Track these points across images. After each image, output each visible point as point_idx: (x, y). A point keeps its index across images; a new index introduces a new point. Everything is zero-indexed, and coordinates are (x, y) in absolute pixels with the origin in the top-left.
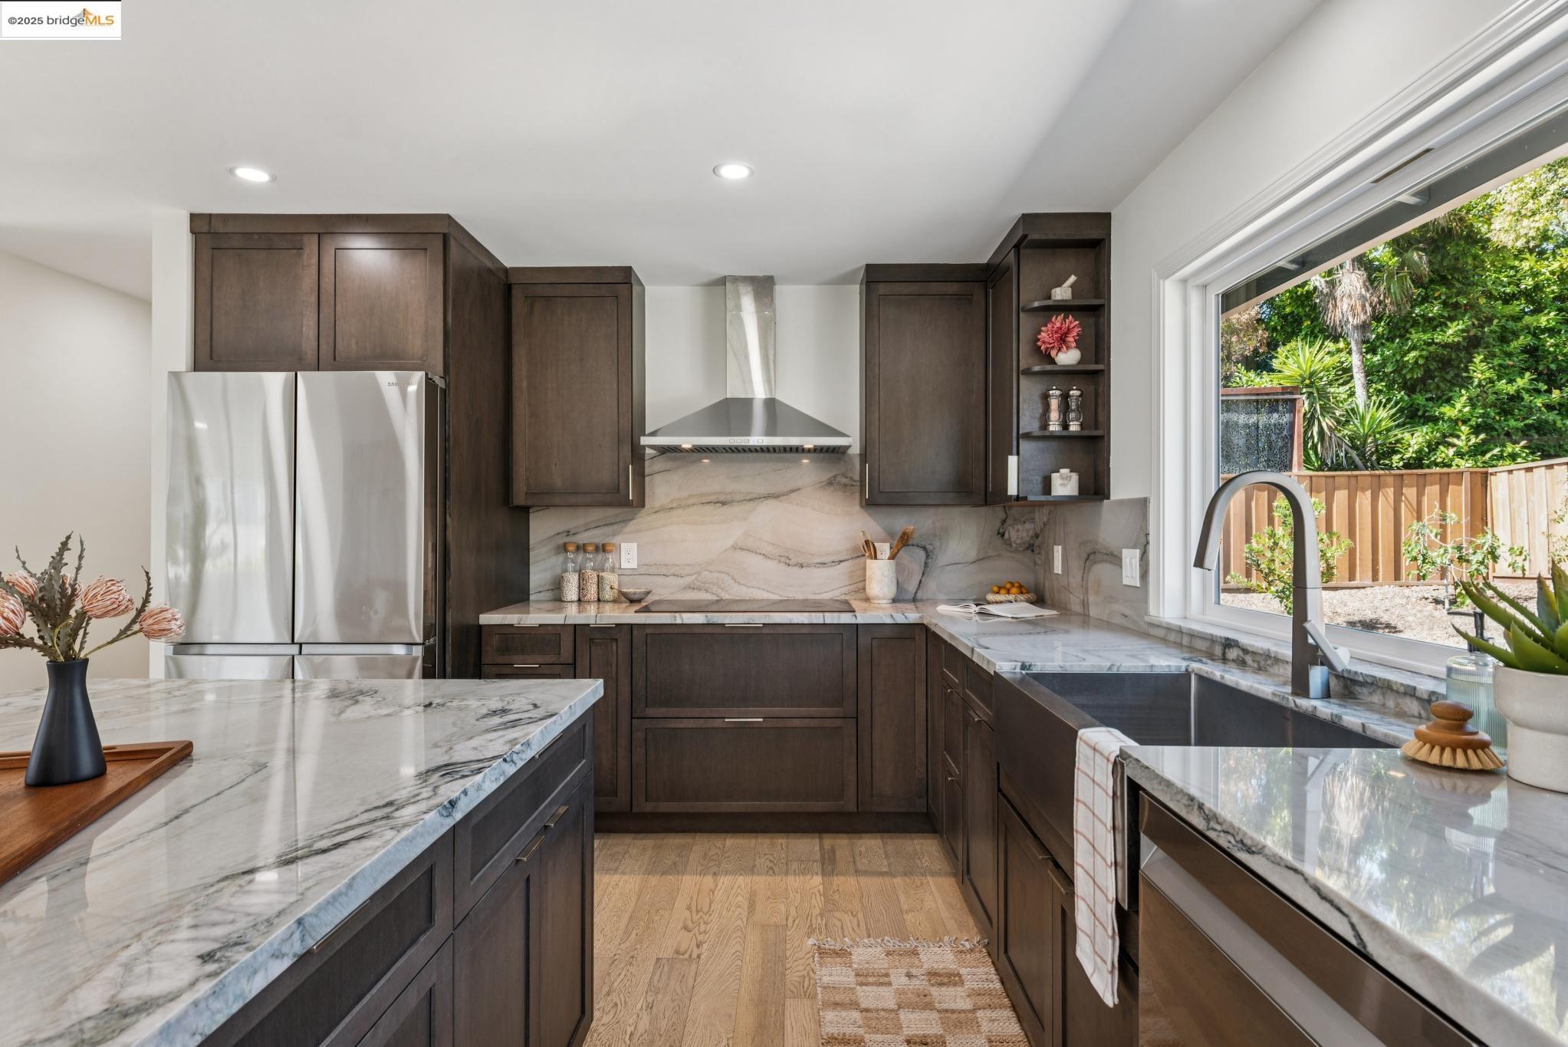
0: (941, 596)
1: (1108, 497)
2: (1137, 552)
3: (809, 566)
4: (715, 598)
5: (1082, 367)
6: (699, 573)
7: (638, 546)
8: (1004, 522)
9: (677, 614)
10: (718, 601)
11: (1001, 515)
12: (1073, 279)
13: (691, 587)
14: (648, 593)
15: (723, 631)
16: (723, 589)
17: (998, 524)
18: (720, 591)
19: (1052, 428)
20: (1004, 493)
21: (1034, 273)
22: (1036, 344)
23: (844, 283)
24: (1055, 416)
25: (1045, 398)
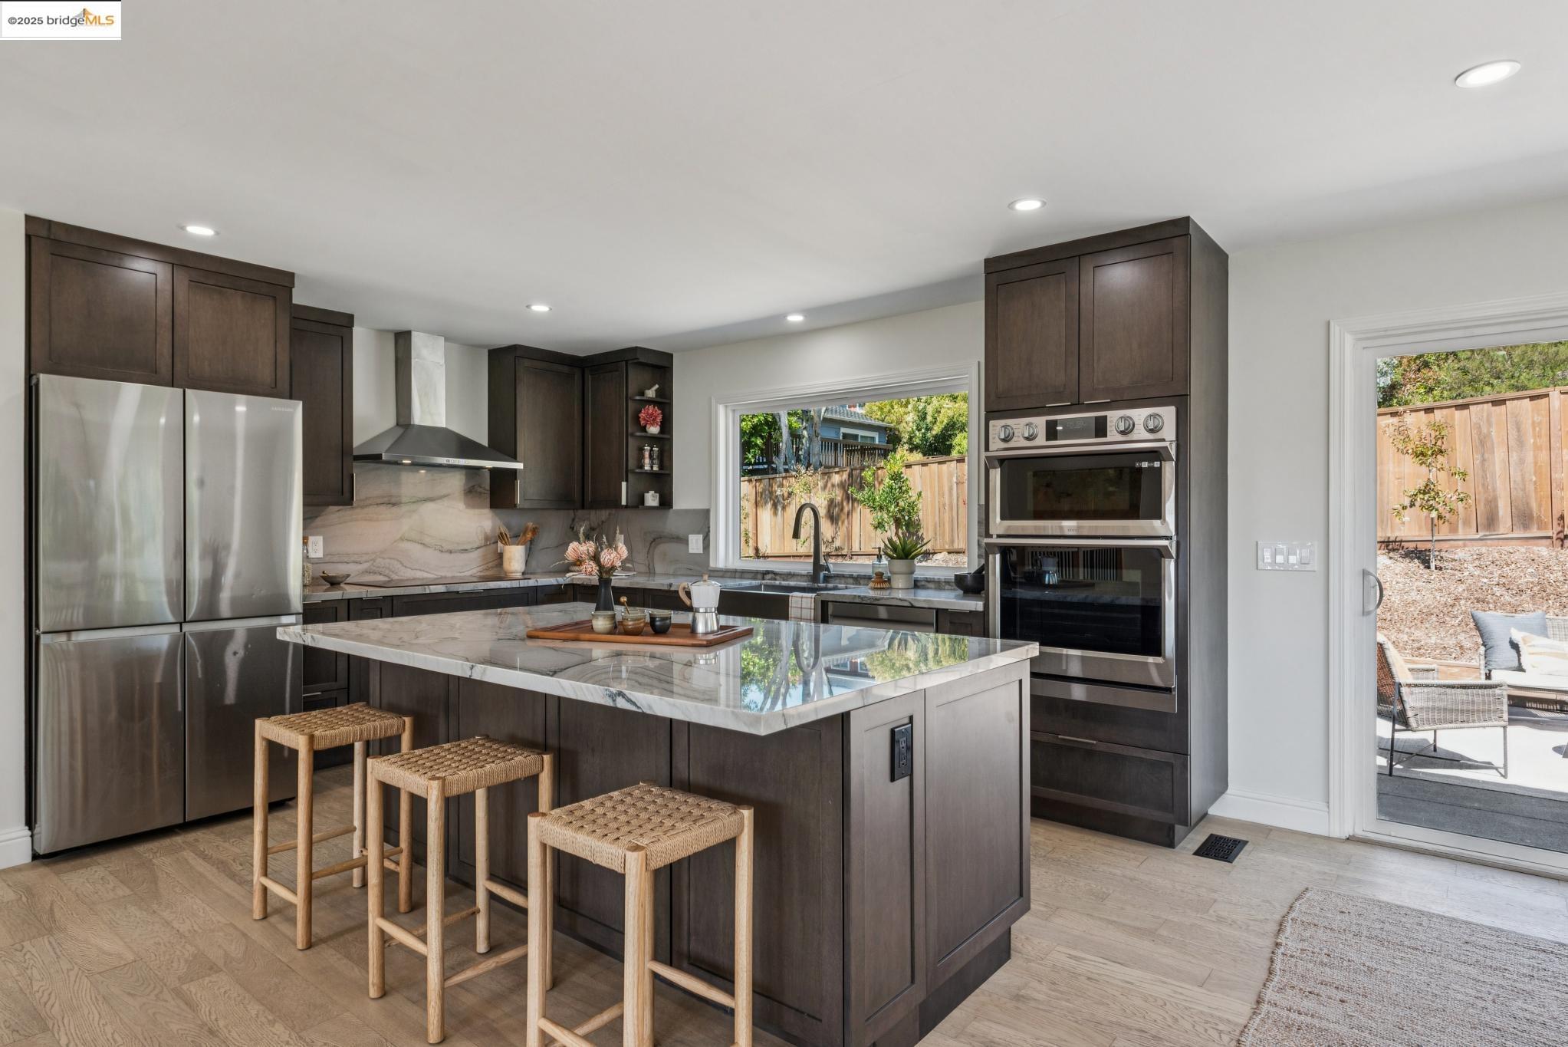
0: (539, 570)
1: (672, 508)
2: (700, 537)
3: (456, 552)
4: (386, 579)
5: (658, 436)
6: (374, 560)
7: (324, 539)
8: (573, 520)
9: (426, 587)
10: (389, 581)
11: (572, 515)
12: (657, 386)
13: (367, 572)
14: (348, 576)
15: (457, 596)
16: (393, 572)
17: (570, 522)
18: (391, 573)
19: (646, 468)
20: (615, 503)
21: (635, 378)
22: (637, 419)
23: (480, 346)
24: (647, 461)
25: (641, 450)
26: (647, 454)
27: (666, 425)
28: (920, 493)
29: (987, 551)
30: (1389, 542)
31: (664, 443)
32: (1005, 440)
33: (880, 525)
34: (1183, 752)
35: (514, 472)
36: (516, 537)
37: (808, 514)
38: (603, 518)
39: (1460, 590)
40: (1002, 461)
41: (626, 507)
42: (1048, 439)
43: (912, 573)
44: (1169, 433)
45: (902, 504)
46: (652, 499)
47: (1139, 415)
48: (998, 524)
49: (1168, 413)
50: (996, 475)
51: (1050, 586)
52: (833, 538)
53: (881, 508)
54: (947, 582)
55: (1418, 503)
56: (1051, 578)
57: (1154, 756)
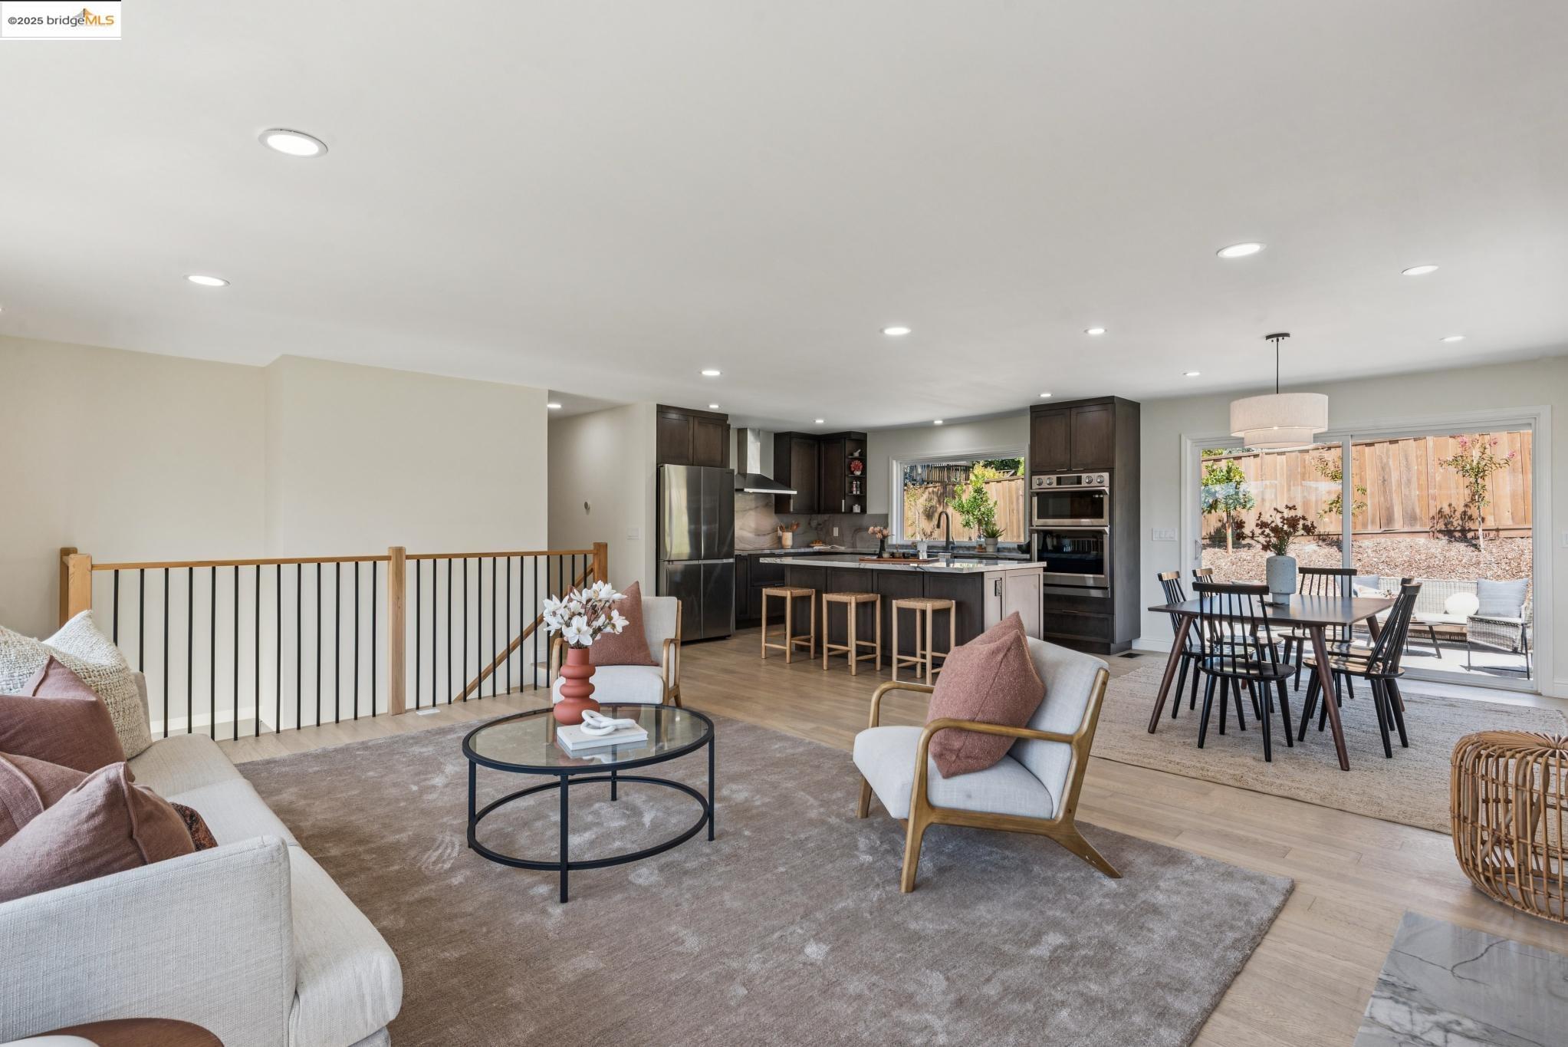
1: (867, 513)
5: (860, 476)
12: (859, 451)
19: (854, 493)
20: (839, 511)
21: (849, 446)
22: (850, 468)
23: (771, 432)
24: (855, 489)
25: (852, 483)
26: (854, 486)
27: (864, 471)
28: (996, 502)
29: (1032, 532)
30: (1320, 535)
31: (862, 480)
32: (1039, 485)
33: (967, 524)
34: (1112, 613)
35: (789, 496)
36: (786, 528)
37: (944, 517)
38: (826, 518)
39: (1358, 565)
40: (1038, 494)
41: (844, 513)
42: (1057, 485)
43: (997, 544)
44: (1107, 482)
45: (982, 509)
46: (857, 509)
47: (1094, 476)
48: (1036, 521)
49: (1106, 475)
50: (1035, 499)
51: (1066, 553)
52: (931, 532)
53: (968, 512)
54: (1014, 549)
55: (1334, 510)
56: (1068, 549)
57: (1101, 616)
